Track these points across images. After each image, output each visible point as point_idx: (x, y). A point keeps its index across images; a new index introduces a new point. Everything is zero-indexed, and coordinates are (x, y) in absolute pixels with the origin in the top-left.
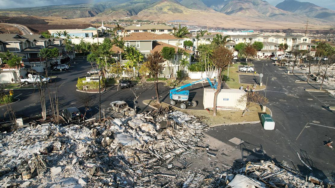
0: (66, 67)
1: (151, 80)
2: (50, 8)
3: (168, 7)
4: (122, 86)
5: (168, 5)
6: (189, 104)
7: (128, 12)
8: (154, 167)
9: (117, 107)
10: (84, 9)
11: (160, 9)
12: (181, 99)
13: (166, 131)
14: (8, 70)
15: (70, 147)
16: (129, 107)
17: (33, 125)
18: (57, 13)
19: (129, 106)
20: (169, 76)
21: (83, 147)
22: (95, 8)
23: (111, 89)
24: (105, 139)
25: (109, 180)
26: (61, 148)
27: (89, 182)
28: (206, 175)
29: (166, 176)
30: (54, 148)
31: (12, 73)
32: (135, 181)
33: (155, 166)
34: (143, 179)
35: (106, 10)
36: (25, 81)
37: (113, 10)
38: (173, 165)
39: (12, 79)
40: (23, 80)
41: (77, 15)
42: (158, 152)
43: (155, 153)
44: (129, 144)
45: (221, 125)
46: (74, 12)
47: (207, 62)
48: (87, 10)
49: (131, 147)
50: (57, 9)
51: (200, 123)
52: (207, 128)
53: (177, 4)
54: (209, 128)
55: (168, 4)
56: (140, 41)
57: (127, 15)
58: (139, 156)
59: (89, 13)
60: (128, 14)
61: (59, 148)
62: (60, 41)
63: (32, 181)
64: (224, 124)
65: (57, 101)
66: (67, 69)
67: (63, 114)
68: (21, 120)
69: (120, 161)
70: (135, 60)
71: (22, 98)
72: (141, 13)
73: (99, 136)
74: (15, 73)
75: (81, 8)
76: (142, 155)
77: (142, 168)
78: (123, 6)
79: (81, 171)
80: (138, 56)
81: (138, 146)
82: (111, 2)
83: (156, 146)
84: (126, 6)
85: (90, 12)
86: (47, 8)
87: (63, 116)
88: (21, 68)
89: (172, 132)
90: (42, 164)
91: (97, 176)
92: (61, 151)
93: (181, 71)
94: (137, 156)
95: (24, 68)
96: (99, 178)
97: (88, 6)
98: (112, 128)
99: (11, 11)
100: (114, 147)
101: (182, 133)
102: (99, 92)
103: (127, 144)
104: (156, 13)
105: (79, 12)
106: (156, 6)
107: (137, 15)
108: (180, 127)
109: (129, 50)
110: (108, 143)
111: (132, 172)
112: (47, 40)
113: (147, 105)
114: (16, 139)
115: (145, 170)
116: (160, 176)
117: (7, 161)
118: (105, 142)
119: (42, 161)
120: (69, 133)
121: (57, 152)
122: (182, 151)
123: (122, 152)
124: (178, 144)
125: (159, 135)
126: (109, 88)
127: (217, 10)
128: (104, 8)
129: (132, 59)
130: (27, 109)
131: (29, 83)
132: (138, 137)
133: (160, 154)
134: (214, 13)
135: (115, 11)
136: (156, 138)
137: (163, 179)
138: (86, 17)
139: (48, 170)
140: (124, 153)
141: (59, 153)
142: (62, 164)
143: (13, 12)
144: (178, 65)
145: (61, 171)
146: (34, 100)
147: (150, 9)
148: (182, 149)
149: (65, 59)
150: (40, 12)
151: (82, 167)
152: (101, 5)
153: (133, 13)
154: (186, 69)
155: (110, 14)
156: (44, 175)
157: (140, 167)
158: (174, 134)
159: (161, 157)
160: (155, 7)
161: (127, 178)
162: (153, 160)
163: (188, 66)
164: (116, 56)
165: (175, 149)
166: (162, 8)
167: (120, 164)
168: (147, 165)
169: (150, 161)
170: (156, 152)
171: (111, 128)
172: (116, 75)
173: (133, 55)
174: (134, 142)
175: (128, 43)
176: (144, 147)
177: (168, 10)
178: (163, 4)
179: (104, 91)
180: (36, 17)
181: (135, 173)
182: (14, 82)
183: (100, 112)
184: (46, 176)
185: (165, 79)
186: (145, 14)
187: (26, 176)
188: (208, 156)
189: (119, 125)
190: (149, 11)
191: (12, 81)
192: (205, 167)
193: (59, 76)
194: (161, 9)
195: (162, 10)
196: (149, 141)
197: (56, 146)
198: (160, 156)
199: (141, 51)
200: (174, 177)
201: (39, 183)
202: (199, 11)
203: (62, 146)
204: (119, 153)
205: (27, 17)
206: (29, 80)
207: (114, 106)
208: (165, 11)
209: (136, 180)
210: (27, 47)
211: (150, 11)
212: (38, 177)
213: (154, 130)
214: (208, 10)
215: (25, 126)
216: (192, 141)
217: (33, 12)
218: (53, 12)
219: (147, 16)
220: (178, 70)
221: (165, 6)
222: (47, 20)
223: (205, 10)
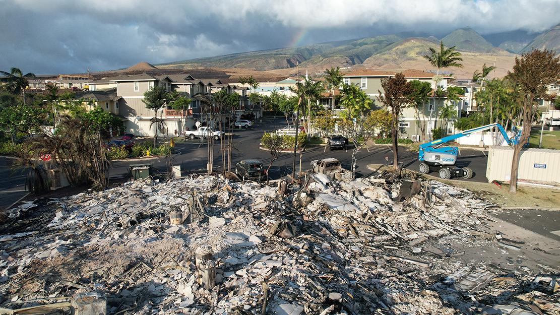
0: (248, 124)
1: (384, 142)
2: (235, 56)
3: (418, 50)
4: (332, 145)
5: (417, 46)
6: (458, 172)
7: (348, 59)
8: (385, 247)
9: (322, 166)
10: (281, 56)
11: (402, 53)
12: (441, 160)
13: (409, 202)
14: (173, 117)
15: (241, 200)
16: (342, 169)
17: (193, 177)
18: (243, 64)
19: (342, 167)
20: (416, 138)
21: (263, 200)
22: (297, 54)
23: (315, 150)
24: (299, 196)
25: (300, 246)
26: (228, 200)
27: (267, 241)
28: (497, 273)
29: (409, 261)
30: (218, 198)
31: (177, 123)
32: (347, 259)
33: (386, 245)
34: (362, 259)
35: (313, 56)
36: (191, 134)
37: (325, 56)
38: (422, 249)
39: (176, 131)
40: (188, 133)
41: (271, 65)
42: (394, 228)
43: (387, 229)
44: (340, 209)
45: (530, 208)
46: (267, 61)
47: (494, 114)
48: (284, 58)
49: (343, 214)
50: (242, 57)
51: (479, 201)
52: (496, 208)
53: (434, 44)
54: (501, 210)
55: (418, 43)
56: (368, 77)
57: (345, 64)
58: (358, 229)
59: (287, 62)
60: (347, 62)
61: (225, 200)
62: (243, 90)
63: (182, 228)
64: (537, 209)
65: (230, 143)
66: (249, 127)
67: (236, 171)
68: (179, 167)
69: (322, 229)
70: (357, 107)
71: (183, 152)
72: (369, 60)
73: (290, 194)
74: (180, 122)
75: (277, 54)
76: (363, 227)
77: (362, 245)
78: (341, 49)
79: (255, 227)
80: (363, 100)
81: (357, 215)
82: (322, 45)
83: (389, 219)
84: (346, 49)
85: (289, 61)
86: (231, 57)
87: (237, 173)
88: (188, 117)
89: (423, 203)
90: (199, 206)
91: (281, 237)
92: (228, 204)
93: (440, 129)
94: (354, 228)
95: (192, 116)
96: (284, 240)
97: (286, 51)
98: (312, 186)
99: (187, 63)
100: (313, 209)
101: (442, 208)
102: (293, 152)
103: (336, 207)
104: (394, 60)
105: (273, 60)
106: (397, 48)
107: (362, 63)
108: (438, 200)
109: (348, 90)
110: (304, 203)
111: (343, 247)
112: (226, 86)
113: (375, 170)
114: (169, 186)
115: (368, 248)
116: (396, 260)
117: (154, 207)
118: (298, 200)
119: (198, 201)
120: (242, 189)
121: (222, 205)
122: (441, 233)
123: (327, 218)
124: (434, 222)
125: (397, 206)
126: (310, 149)
127: (514, 51)
128: (311, 55)
129: (353, 104)
130: (189, 163)
131: (196, 138)
132: (357, 202)
133: (398, 232)
134: (506, 56)
135: (327, 59)
136: (390, 209)
137: (402, 265)
138: (283, 68)
139: (205, 220)
140: (330, 220)
141: (224, 206)
142: (227, 217)
143: (189, 65)
144: (434, 119)
145: (225, 224)
146: (199, 154)
147: (384, 54)
148: (442, 230)
149: (247, 115)
150: (221, 63)
151: (257, 223)
152: (307, 49)
153: (356, 60)
154: (450, 126)
155: (319, 64)
156: (200, 224)
157: (357, 243)
158: (427, 208)
159: (398, 235)
160: (394, 49)
161: (333, 252)
162: (383, 238)
163: (455, 121)
164: (326, 103)
165: (428, 228)
166: (407, 51)
167: (322, 233)
168: (372, 242)
169: (377, 238)
170: (390, 228)
171: (309, 187)
172: (323, 133)
173: (355, 97)
174: (349, 208)
175: (347, 80)
176: (367, 217)
177: (417, 54)
178: (408, 44)
179: (302, 150)
180: (215, 69)
181: (348, 248)
182: (177, 135)
183: (293, 173)
184: (202, 227)
185: (409, 141)
186: (377, 61)
187: (175, 219)
188: (501, 247)
189: (323, 183)
190: (383, 57)
191: (176, 133)
192: (494, 261)
193: (237, 134)
194: (405, 53)
195: (407, 54)
196: (376, 209)
197: (222, 196)
198: (396, 234)
199: (368, 95)
200: (426, 265)
201: (190, 233)
202: (476, 54)
203: (230, 197)
204: (321, 218)
205: (204, 69)
206: (196, 133)
207: (318, 166)
208: (411, 55)
209: (350, 259)
210: (200, 92)
211: (386, 56)
212: (190, 225)
213: (386, 197)
214: (494, 52)
215: (183, 178)
216: (464, 223)
217: (213, 63)
218: (237, 63)
219: (380, 66)
220: (435, 127)
221: (411, 48)
222: (228, 72)
223: (488, 52)
